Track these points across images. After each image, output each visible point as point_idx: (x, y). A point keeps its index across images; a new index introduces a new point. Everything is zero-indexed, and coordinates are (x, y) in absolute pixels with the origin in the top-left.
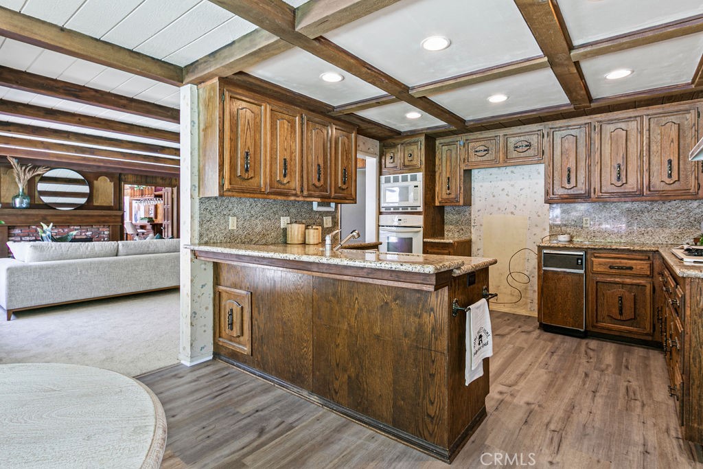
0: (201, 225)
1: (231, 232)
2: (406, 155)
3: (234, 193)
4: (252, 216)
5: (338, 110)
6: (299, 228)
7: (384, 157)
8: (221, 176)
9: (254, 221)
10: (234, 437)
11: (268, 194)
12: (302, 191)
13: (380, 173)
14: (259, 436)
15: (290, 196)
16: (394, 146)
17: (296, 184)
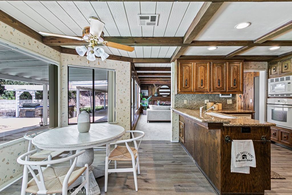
0: (175, 102)
1: (185, 104)
2: (283, 67)
3: (182, 93)
4: (193, 99)
5: (227, 56)
6: (210, 104)
7: (270, 70)
8: (178, 88)
9: (193, 101)
10: (167, 160)
11: (195, 92)
12: (210, 90)
13: (268, 77)
14: (172, 163)
15: (204, 92)
16: (276, 63)
17: (207, 88)
